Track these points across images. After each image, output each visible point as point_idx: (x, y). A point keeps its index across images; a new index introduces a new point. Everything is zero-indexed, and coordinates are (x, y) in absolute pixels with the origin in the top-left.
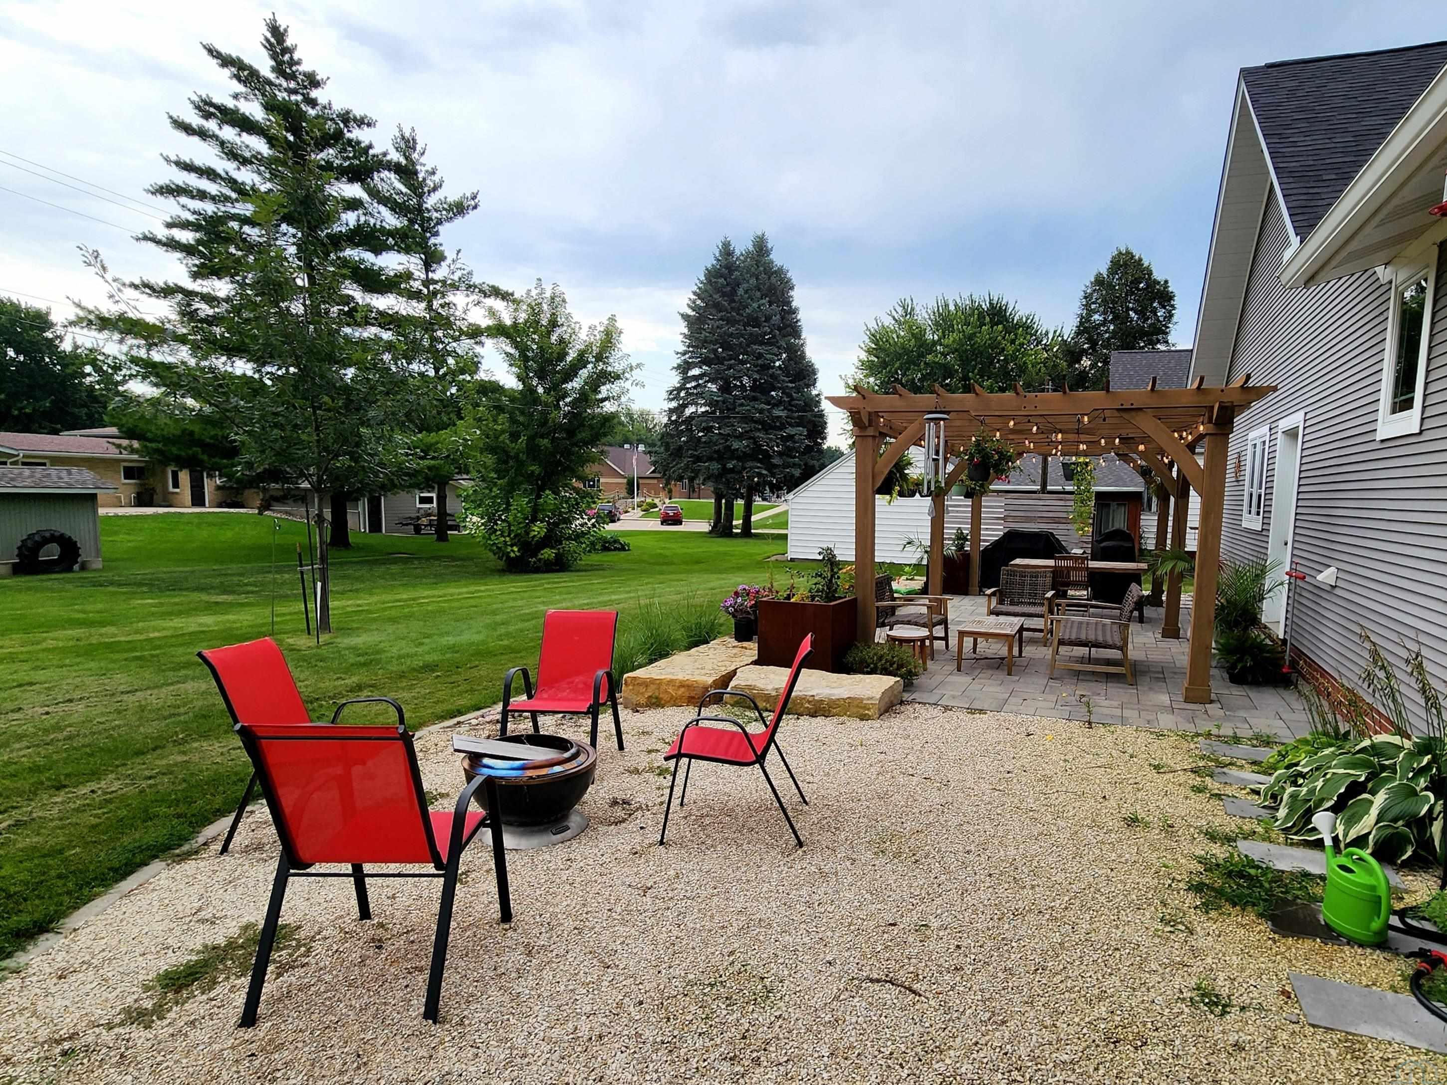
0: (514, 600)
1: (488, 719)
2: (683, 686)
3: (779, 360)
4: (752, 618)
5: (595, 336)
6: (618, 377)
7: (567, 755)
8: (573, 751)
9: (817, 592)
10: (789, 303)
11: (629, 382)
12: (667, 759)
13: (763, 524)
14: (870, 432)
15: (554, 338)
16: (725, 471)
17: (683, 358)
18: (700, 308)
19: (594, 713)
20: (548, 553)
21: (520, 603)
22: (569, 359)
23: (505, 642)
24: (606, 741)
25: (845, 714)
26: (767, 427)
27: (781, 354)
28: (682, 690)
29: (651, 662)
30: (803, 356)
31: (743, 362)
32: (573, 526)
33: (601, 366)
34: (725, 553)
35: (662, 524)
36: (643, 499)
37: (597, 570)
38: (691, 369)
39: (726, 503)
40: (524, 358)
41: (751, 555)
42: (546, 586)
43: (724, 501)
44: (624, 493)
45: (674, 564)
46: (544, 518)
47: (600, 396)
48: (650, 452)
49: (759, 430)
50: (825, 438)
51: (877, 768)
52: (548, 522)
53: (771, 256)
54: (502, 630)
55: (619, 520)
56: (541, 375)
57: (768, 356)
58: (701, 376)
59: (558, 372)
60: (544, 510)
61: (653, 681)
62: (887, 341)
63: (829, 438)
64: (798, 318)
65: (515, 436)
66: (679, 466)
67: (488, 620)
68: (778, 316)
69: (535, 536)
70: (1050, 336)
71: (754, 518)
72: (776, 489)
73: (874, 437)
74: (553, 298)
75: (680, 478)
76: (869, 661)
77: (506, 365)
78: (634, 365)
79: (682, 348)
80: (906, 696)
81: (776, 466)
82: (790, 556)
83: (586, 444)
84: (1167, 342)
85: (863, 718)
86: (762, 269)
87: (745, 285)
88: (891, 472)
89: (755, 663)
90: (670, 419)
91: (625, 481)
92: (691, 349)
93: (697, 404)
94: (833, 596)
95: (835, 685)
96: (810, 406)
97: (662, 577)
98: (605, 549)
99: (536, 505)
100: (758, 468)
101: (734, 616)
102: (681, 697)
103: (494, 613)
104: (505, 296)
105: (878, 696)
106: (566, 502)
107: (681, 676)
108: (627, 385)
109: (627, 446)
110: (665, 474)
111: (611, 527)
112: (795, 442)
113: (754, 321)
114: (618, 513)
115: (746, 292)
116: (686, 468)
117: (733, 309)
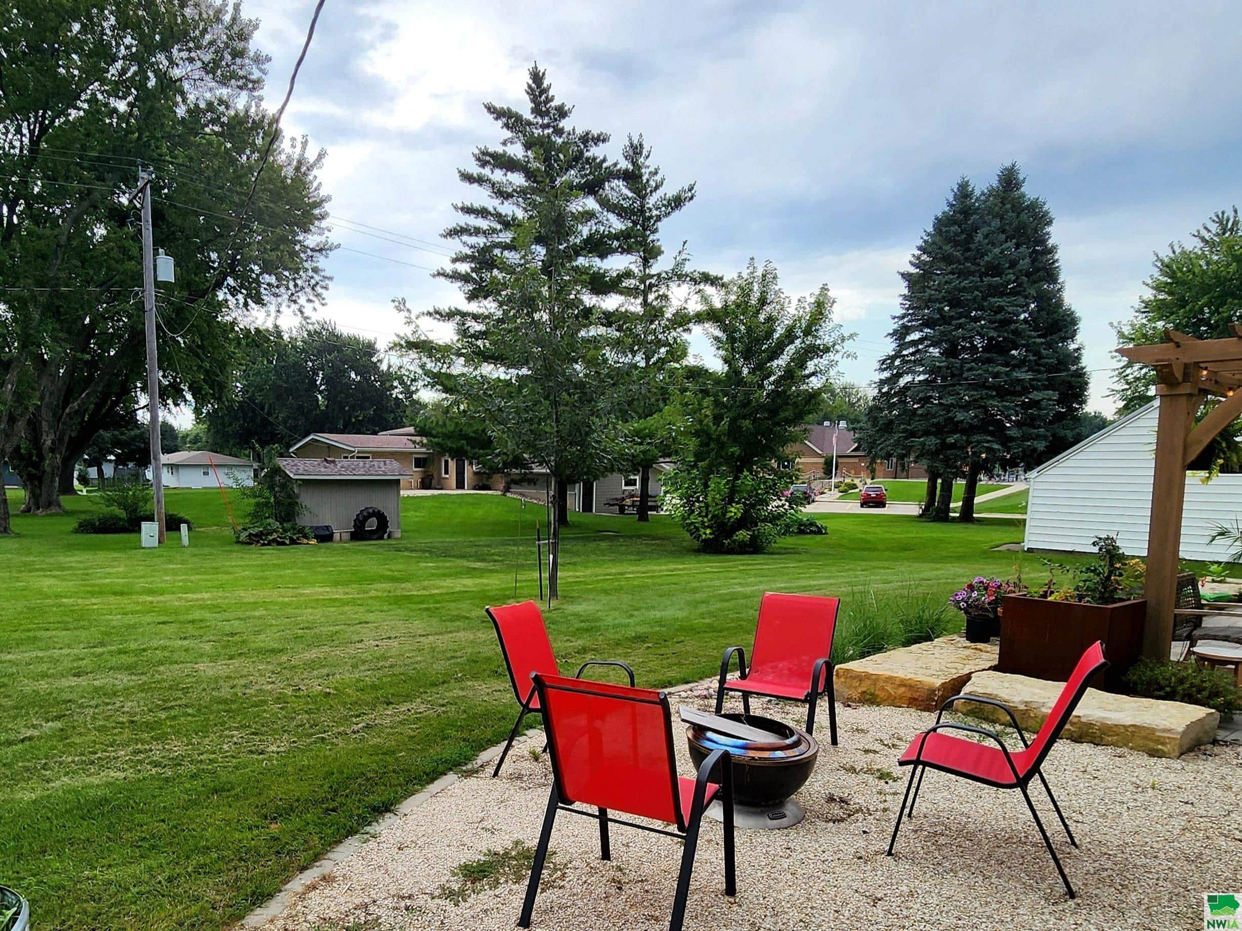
0: (712, 579)
1: (696, 693)
2: (905, 686)
3: (1025, 312)
4: (991, 616)
5: (804, 308)
6: (827, 350)
7: (787, 741)
8: (794, 738)
9: (1085, 591)
10: (1042, 241)
11: (841, 354)
13: (990, 507)
14: (1185, 388)
15: (762, 317)
16: (944, 446)
17: (900, 323)
18: (925, 263)
19: (812, 701)
20: (743, 535)
22: (776, 336)
23: (707, 621)
25: (1126, 745)
26: (1002, 393)
27: (1027, 305)
28: (903, 689)
29: (862, 656)
30: (1060, 303)
31: (976, 319)
32: (770, 508)
33: (809, 340)
34: (941, 540)
35: (862, 506)
36: (841, 480)
37: (793, 553)
38: (908, 334)
39: (942, 484)
40: (732, 339)
41: (974, 543)
42: (741, 567)
43: (939, 481)
44: (820, 474)
45: (877, 550)
46: (740, 500)
47: (807, 372)
48: (854, 429)
49: (993, 397)
50: (1084, 402)
52: (744, 504)
53: (1022, 189)
54: (703, 609)
55: (813, 501)
56: (747, 355)
57: (1010, 309)
58: (921, 341)
59: (764, 351)
60: (741, 492)
61: (868, 676)
62: (1189, 271)
63: (1090, 402)
64: (1056, 257)
65: (718, 419)
66: (888, 443)
67: (689, 597)
68: (1027, 260)
69: (731, 517)
71: (977, 500)
72: (1009, 465)
73: (1189, 395)
74: (763, 276)
75: (888, 456)
76: (1163, 682)
77: (713, 349)
78: (846, 335)
79: (900, 312)
80: (1226, 735)
81: (1012, 439)
82: (1029, 545)
83: (788, 423)
85: (1155, 753)
86: (1009, 206)
87: (985, 229)
89: (994, 668)
90: (880, 390)
91: (822, 460)
92: (911, 311)
93: (914, 372)
94: (1112, 597)
95: (1110, 707)
96: (1066, 364)
97: (865, 563)
98: (802, 532)
99: (733, 486)
100: (988, 442)
101: (966, 612)
102: (901, 697)
103: (694, 591)
104: (714, 281)
105: (1181, 729)
106: (764, 483)
107: (901, 674)
108: (838, 357)
109: (826, 423)
110: (870, 452)
111: (807, 508)
112: (1040, 409)
113: (995, 270)
114: (813, 495)
115: (986, 236)
116: (897, 443)
117: (966, 259)
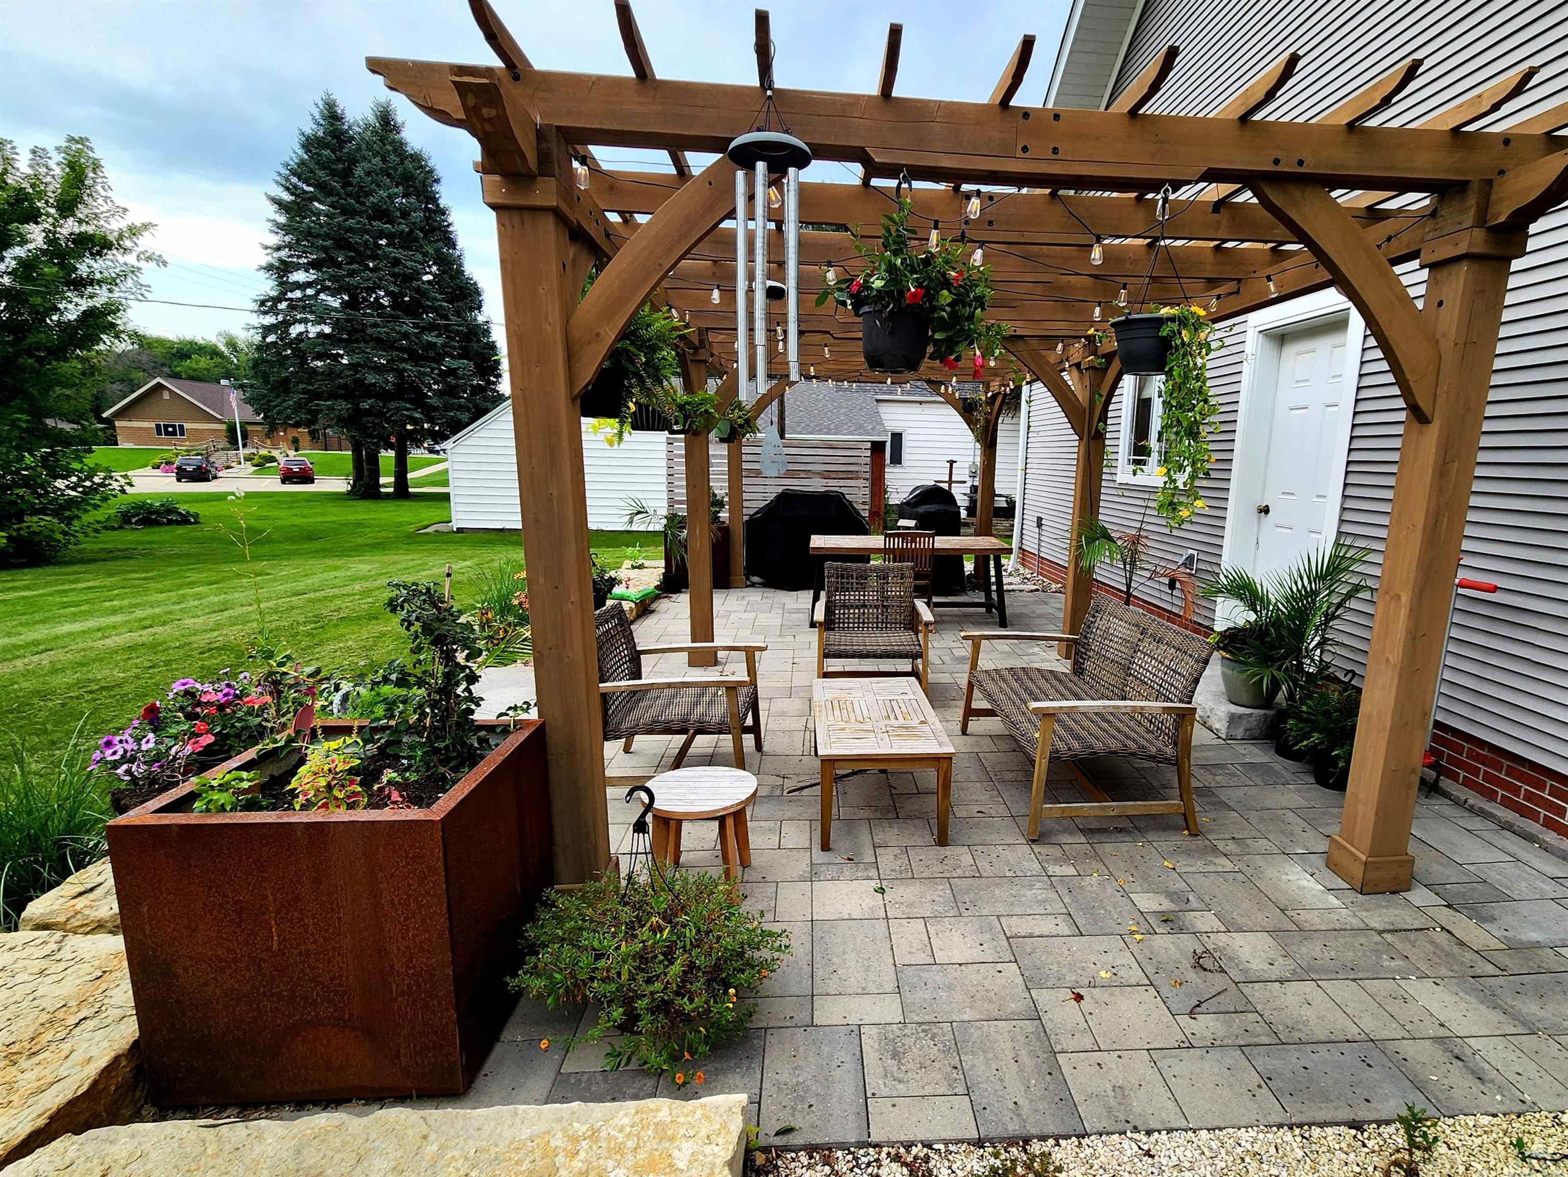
3: (427, 273)
10: (434, 200)
13: (420, 483)
17: (277, 255)
18: (298, 189)
26: (417, 357)
27: (428, 264)
30: (461, 270)
35: (283, 482)
36: (253, 450)
38: (292, 272)
39: (367, 455)
41: (401, 524)
43: (364, 453)
44: (223, 443)
49: (403, 360)
53: (402, 135)
55: (215, 477)
58: (309, 285)
64: (450, 221)
79: (273, 241)
81: (435, 409)
82: (456, 525)
86: (389, 148)
87: (366, 165)
91: (224, 427)
92: (288, 244)
96: (476, 334)
100: (407, 409)
109: (223, 382)
111: (202, 487)
112: (459, 379)
113: (382, 214)
114: (213, 470)
115: (368, 174)
116: (299, 407)
117: (350, 195)
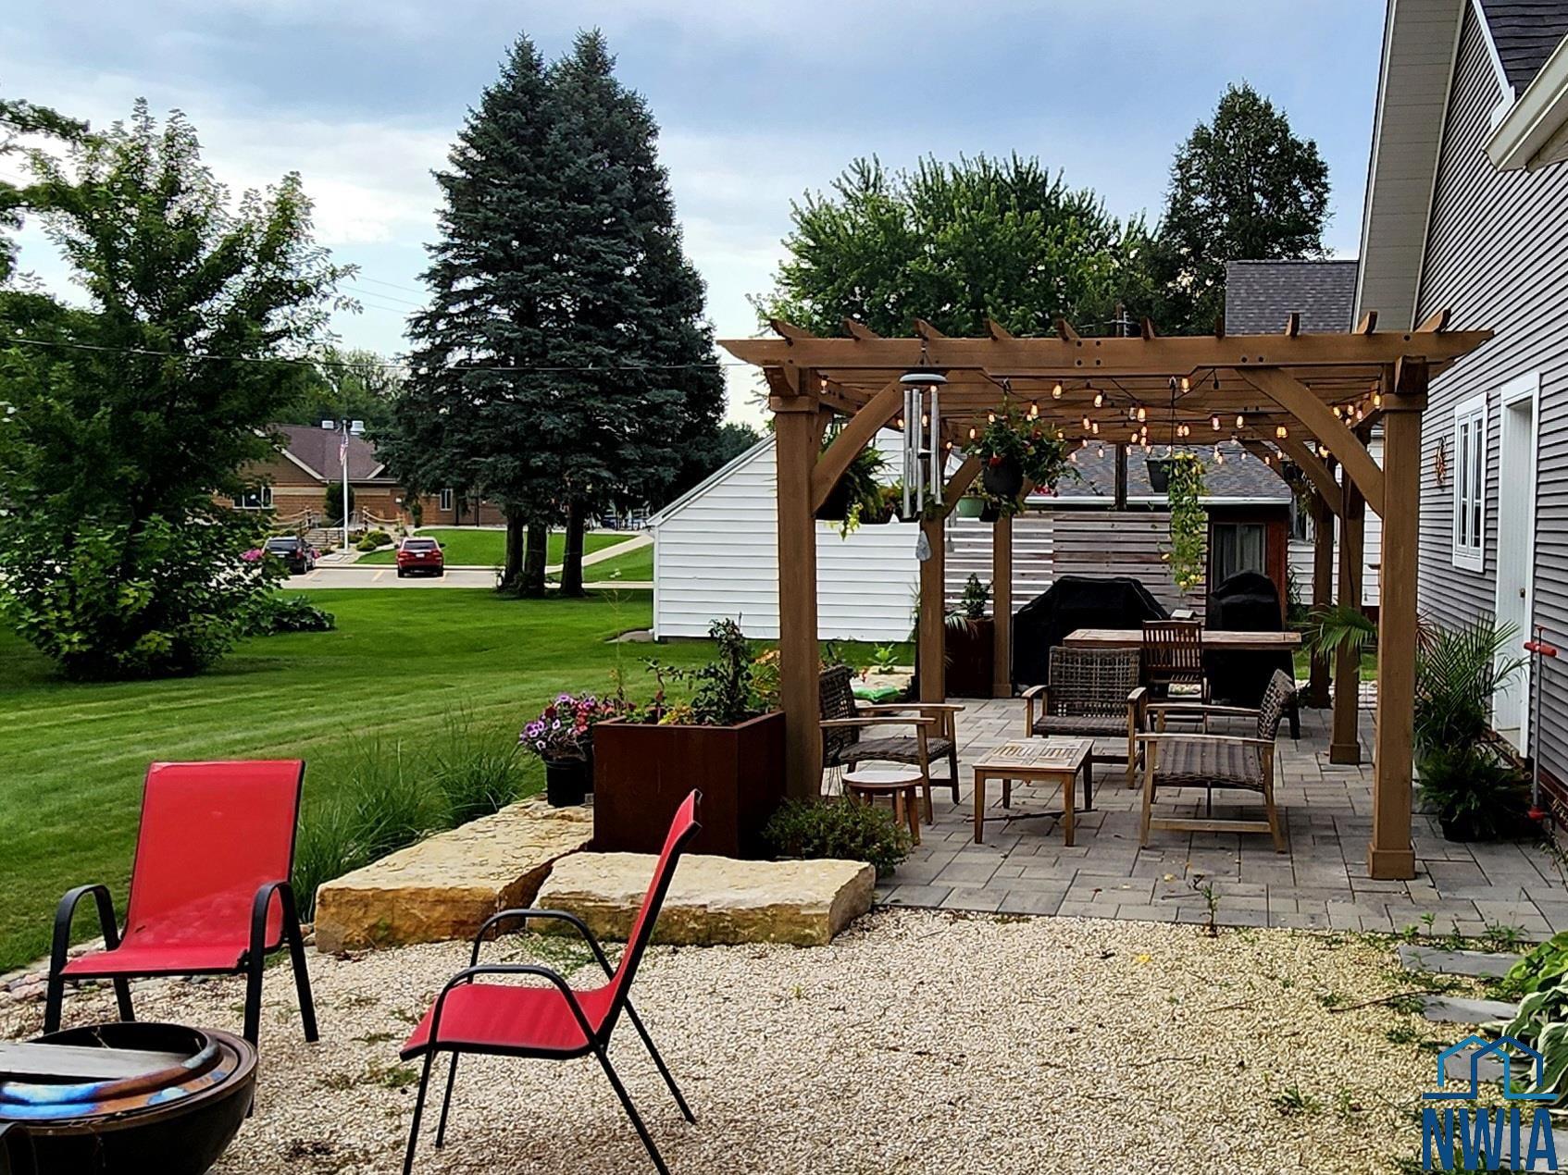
0: (83, 738)
1: (18, 994)
2: (443, 902)
3: (630, 264)
4: (583, 758)
5: (258, 210)
6: (306, 291)
7: (192, 1063)
8: (206, 1053)
9: (707, 705)
10: (648, 160)
11: (332, 301)
12: (406, 1056)
13: (604, 571)
14: (803, 405)
15: (172, 215)
16: (528, 472)
17: (441, 257)
18: (474, 164)
19: (252, 968)
20: (157, 640)
21: (94, 744)
22: (205, 255)
23: (61, 829)
24: (279, 1025)
25: (767, 937)
26: (609, 389)
27: (634, 253)
28: (442, 908)
29: (377, 855)
30: (677, 257)
31: (561, 267)
32: (213, 584)
33: (270, 270)
34: (530, 631)
35: (401, 575)
36: (361, 527)
37: (264, 670)
38: (458, 279)
39: (530, 534)
40: (108, 251)
41: (582, 632)
42: (153, 707)
43: (525, 529)
44: (321, 516)
45: (425, 653)
46: (148, 569)
47: (269, 329)
48: (374, 437)
49: (594, 394)
50: (722, 409)
51: (829, 1039)
52: (158, 578)
53: (612, 74)
54: (53, 803)
55: (311, 568)
56: (145, 286)
57: (610, 257)
58: (477, 292)
59: (181, 281)
60: (149, 553)
61: (379, 895)
62: (834, 233)
63: (728, 409)
64: (667, 187)
65: (85, 407)
66: (434, 463)
67: (22, 782)
68: (628, 184)
69: (126, 608)
70: (1124, 230)
71: (585, 561)
72: (630, 505)
73: (809, 414)
74: (170, 138)
75: (437, 487)
76: (811, 832)
77: (68, 265)
78: (339, 267)
79: (440, 239)
80: (882, 896)
81: (628, 463)
82: (658, 632)
83: (241, 421)
84: (1317, 247)
85: (802, 943)
86: (594, 96)
87: (563, 126)
88: (844, 478)
89: (588, 847)
90: (415, 371)
91: (324, 491)
92: (457, 241)
93: (470, 345)
94: (740, 711)
95: (746, 883)
96: (692, 350)
97: (400, 680)
98: (282, 627)
99: (130, 542)
100: (594, 466)
101: (546, 757)
102: (439, 924)
103: (38, 766)
104: (68, 130)
105: (829, 900)
106: (198, 537)
107: (438, 881)
108: (327, 306)
109: (326, 424)
110: (405, 479)
111: (294, 583)
112: (663, 417)
113: (580, 191)
114: (309, 556)
115: (565, 137)
116: (450, 466)
117: (539, 168)
